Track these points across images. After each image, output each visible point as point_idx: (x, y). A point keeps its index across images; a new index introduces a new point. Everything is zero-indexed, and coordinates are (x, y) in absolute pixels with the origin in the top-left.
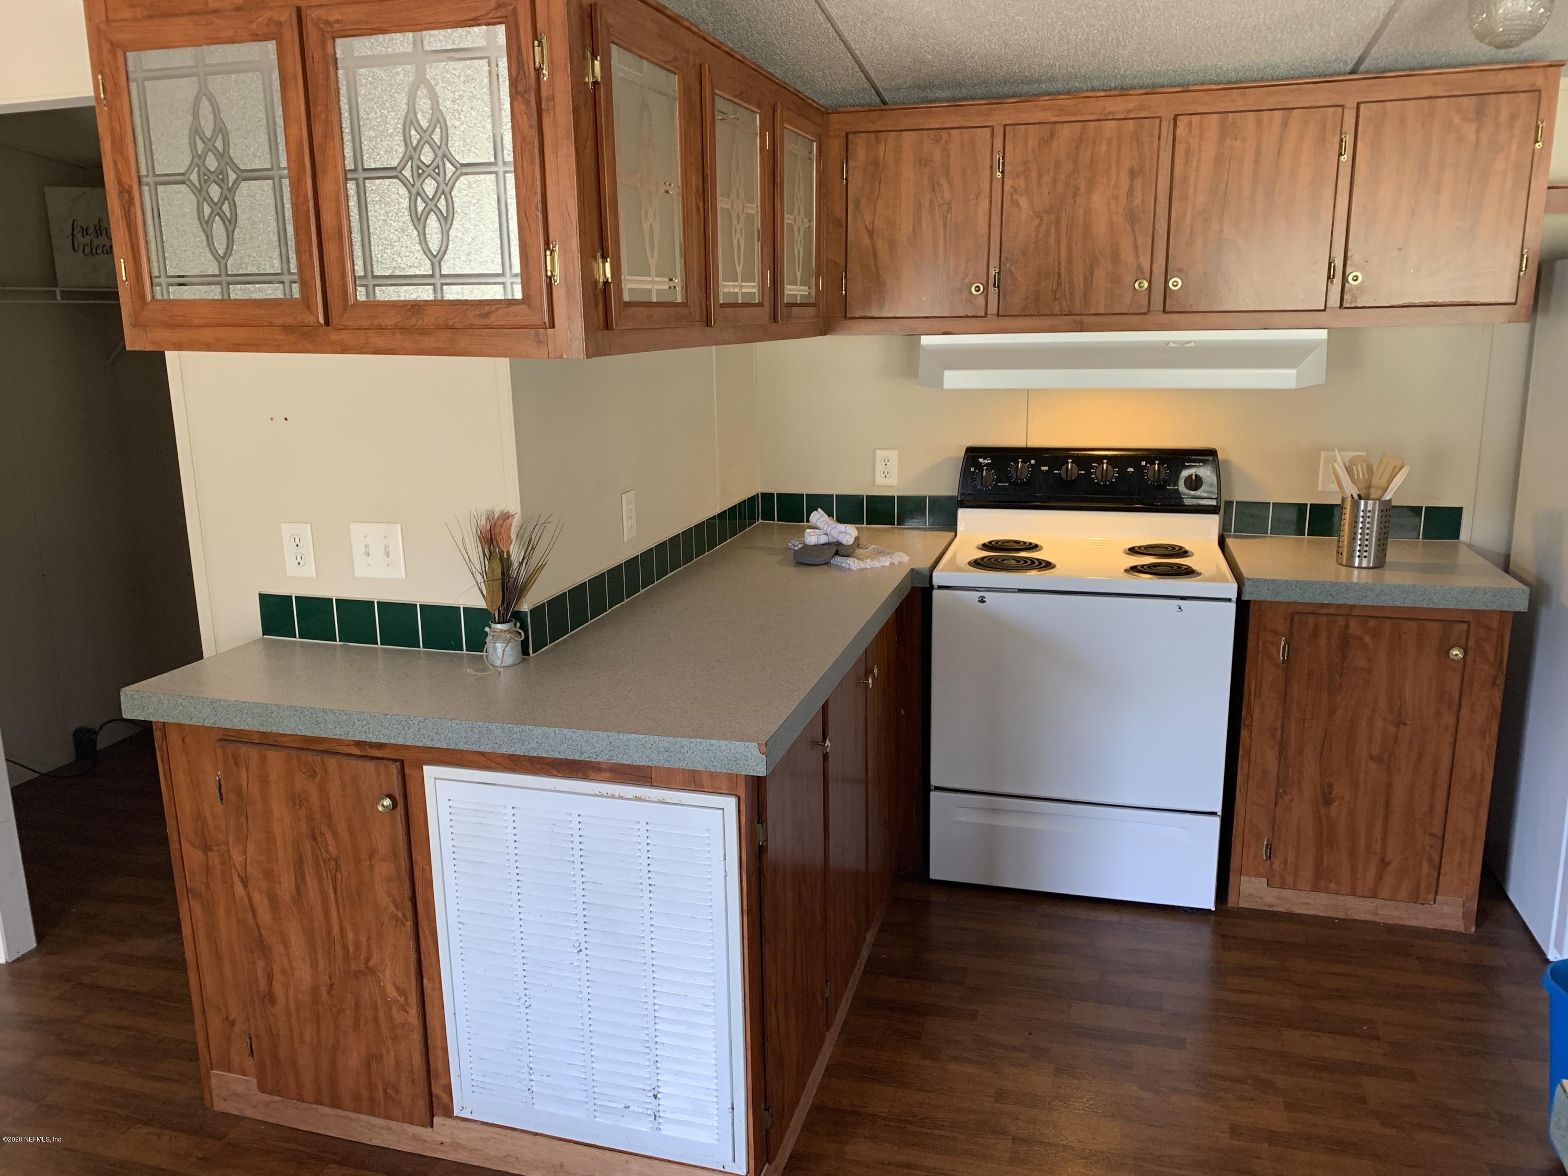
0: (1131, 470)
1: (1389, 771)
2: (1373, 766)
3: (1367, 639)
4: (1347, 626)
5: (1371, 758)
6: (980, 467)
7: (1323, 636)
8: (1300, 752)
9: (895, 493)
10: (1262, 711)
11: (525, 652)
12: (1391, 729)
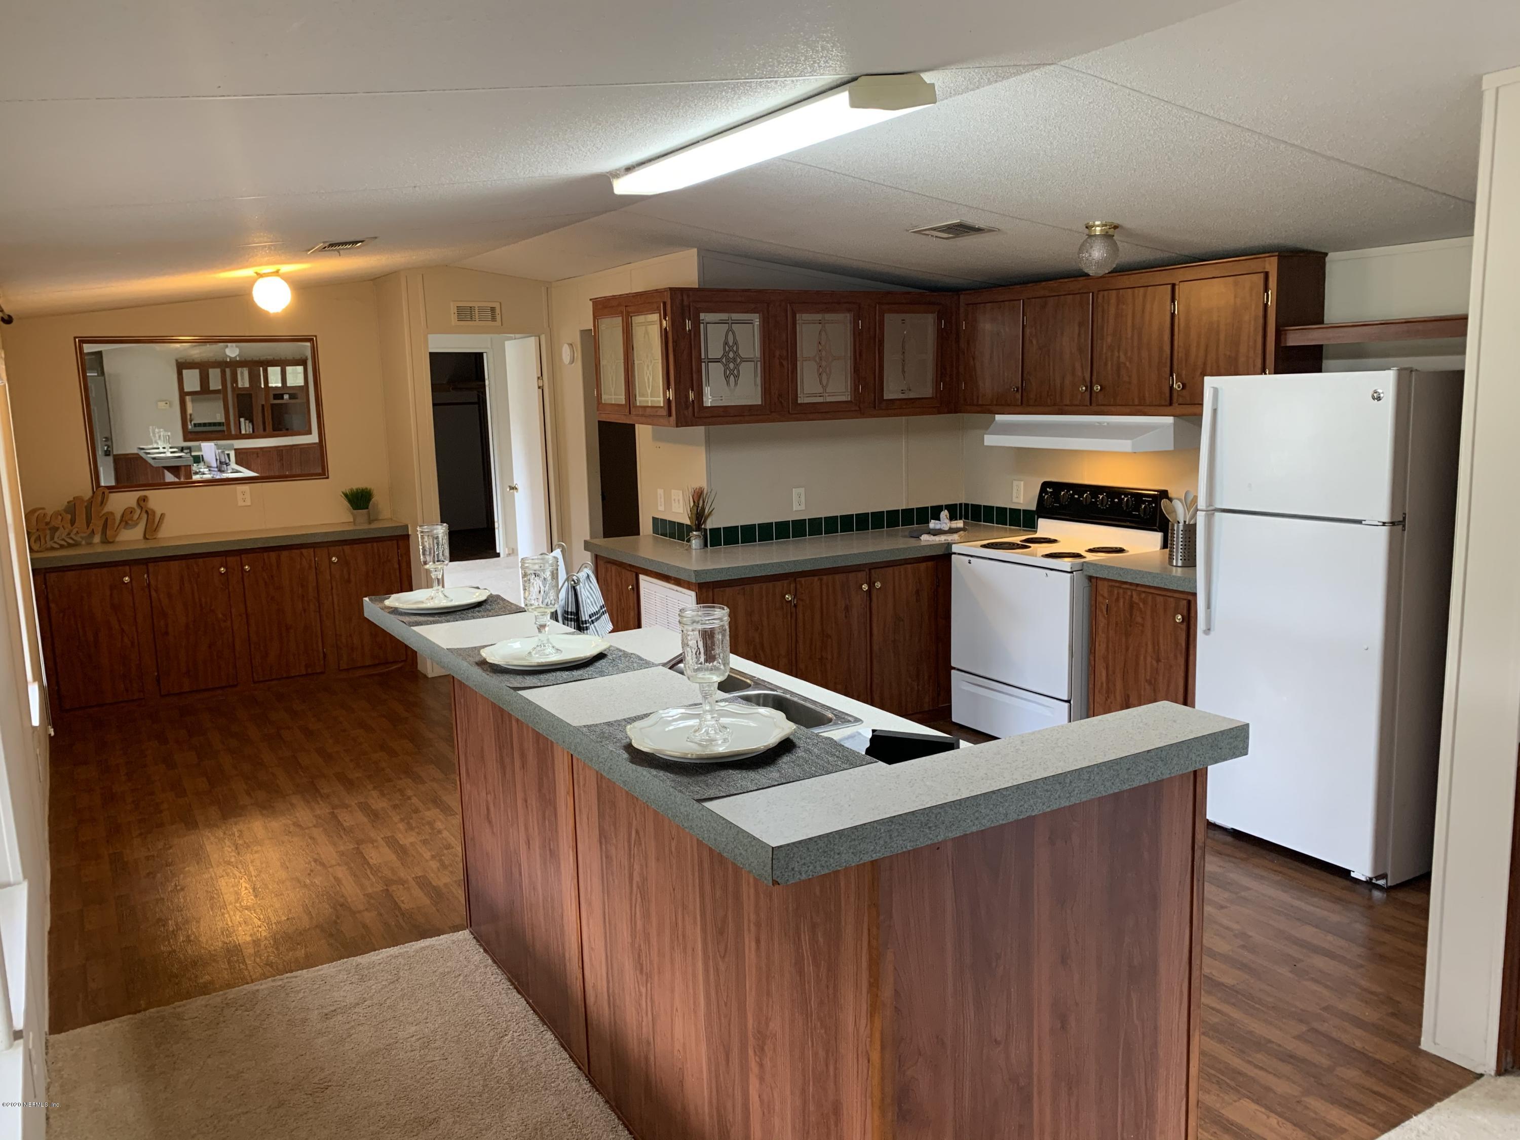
0: (1116, 500)
1: (1154, 690)
2: (1147, 687)
3: (1141, 605)
4: (1132, 596)
5: (1146, 681)
6: (1047, 493)
7: (1121, 601)
8: (1114, 673)
9: (1022, 508)
10: (1100, 645)
11: (706, 545)
12: (1154, 663)
